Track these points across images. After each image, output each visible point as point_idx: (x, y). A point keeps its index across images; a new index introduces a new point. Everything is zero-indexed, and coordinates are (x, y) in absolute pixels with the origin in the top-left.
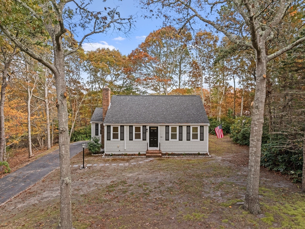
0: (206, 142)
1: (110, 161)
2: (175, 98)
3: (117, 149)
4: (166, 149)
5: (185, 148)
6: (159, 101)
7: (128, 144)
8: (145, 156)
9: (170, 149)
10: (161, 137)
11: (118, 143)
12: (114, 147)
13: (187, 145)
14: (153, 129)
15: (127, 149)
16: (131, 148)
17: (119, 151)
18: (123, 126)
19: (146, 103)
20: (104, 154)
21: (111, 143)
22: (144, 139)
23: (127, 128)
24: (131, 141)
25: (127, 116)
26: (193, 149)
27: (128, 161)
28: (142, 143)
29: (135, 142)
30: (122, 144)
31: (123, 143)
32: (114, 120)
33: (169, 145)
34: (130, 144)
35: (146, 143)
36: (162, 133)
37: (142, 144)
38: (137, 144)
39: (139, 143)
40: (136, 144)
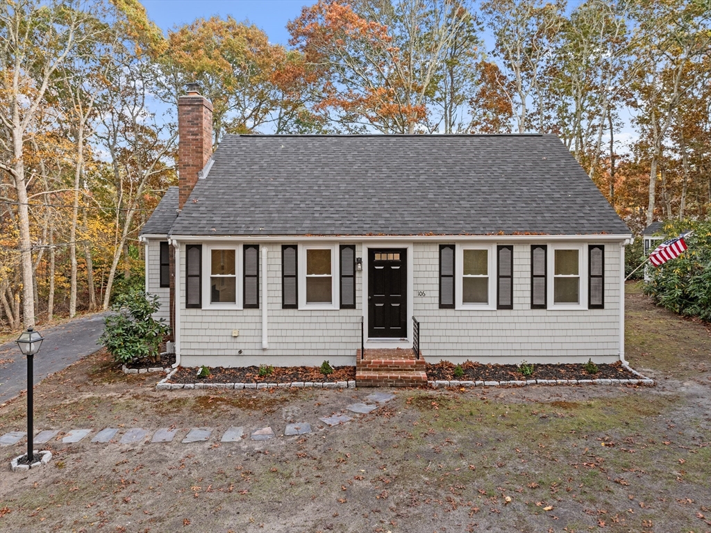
0: (613, 313)
1: (185, 411)
2: (465, 144)
3: (230, 346)
4: (442, 346)
5: (525, 340)
6: (401, 154)
7: (275, 326)
8: (352, 382)
9: (459, 346)
10: (422, 294)
11: (235, 319)
12: (216, 339)
13: (534, 326)
14: (384, 257)
15: (273, 346)
16: (288, 340)
17: (237, 353)
18: (256, 247)
19: (350, 158)
20: (174, 366)
21: (206, 319)
22: (348, 304)
23: (271, 255)
24: (291, 312)
25: (272, 207)
26: (559, 346)
27: (270, 408)
28: (337, 319)
29: (309, 314)
30: (253, 326)
31: (254, 320)
32: (217, 220)
33: (457, 326)
34: (285, 326)
35: (353, 320)
36: (426, 274)
37: (338, 326)
38: (318, 326)
39: (322, 319)
40: (313, 326)
